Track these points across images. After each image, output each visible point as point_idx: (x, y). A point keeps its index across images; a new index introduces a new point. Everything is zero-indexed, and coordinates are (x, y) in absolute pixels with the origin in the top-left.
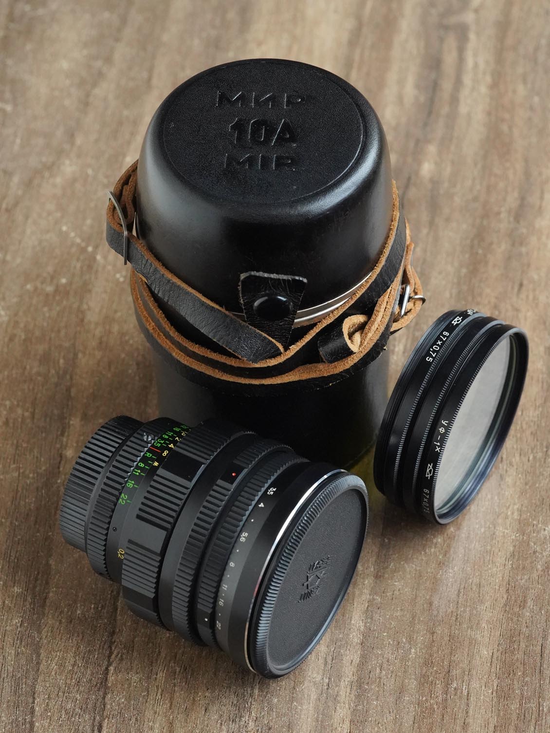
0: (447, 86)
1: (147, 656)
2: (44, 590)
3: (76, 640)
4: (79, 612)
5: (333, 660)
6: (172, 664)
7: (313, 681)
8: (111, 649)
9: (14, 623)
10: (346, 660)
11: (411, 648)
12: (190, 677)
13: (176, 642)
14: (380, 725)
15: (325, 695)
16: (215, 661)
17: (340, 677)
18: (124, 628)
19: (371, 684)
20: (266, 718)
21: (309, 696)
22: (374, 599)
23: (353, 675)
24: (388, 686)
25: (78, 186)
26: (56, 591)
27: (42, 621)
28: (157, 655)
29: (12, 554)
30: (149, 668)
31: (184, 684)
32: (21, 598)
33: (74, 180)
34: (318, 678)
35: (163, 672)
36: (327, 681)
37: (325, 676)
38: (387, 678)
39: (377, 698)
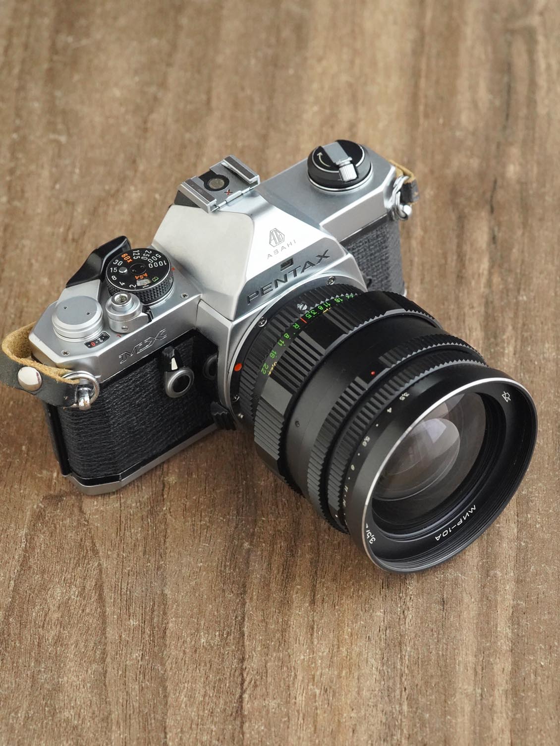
0: (521, 89)
1: (282, 681)
2: (162, 621)
3: (203, 669)
4: (203, 641)
5: (483, 670)
6: (311, 687)
7: (465, 693)
8: (243, 676)
9: (134, 657)
10: (497, 668)
12: (331, 698)
13: (312, 664)
14: (542, 732)
15: (479, 706)
16: (357, 681)
17: (492, 687)
18: (254, 653)
19: (527, 692)
20: (419, 734)
21: (462, 708)
22: (518, 605)
23: (507, 683)
24: (546, 691)
25: (146, 211)
26: (176, 621)
27: (165, 653)
28: (294, 679)
29: (123, 587)
30: (286, 692)
31: (326, 706)
32: (138, 631)
33: (142, 206)
34: (470, 689)
35: (302, 695)
36: (479, 691)
37: (477, 686)
38: (544, 683)
39: (536, 706)
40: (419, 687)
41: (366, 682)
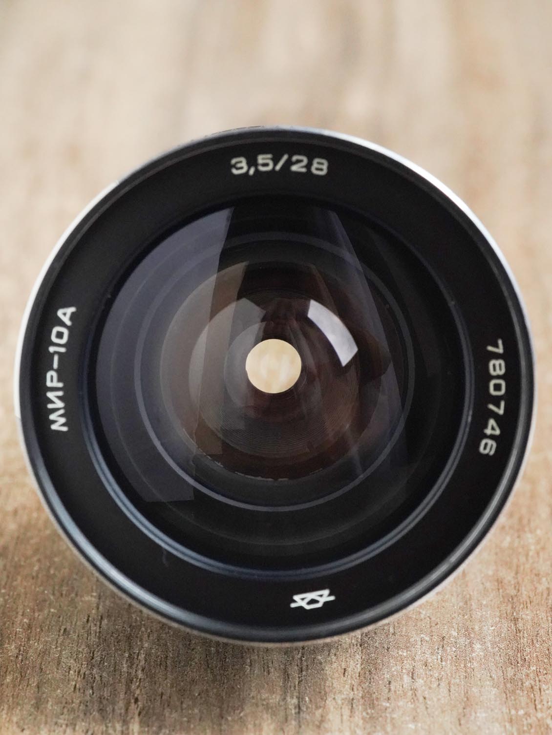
5: (302, 671)
7: (263, 705)
10: (332, 668)
11: (471, 643)
15: (293, 722)
16: (35, 690)
17: (321, 695)
19: (396, 700)
23: (353, 689)
24: (435, 699)
34: (274, 699)
37: (289, 694)
38: (430, 688)
39: (415, 719)
40: (164, 697)
41: (55, 690)
